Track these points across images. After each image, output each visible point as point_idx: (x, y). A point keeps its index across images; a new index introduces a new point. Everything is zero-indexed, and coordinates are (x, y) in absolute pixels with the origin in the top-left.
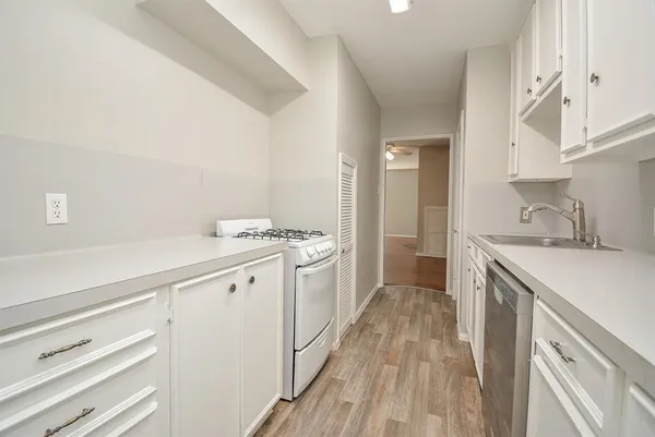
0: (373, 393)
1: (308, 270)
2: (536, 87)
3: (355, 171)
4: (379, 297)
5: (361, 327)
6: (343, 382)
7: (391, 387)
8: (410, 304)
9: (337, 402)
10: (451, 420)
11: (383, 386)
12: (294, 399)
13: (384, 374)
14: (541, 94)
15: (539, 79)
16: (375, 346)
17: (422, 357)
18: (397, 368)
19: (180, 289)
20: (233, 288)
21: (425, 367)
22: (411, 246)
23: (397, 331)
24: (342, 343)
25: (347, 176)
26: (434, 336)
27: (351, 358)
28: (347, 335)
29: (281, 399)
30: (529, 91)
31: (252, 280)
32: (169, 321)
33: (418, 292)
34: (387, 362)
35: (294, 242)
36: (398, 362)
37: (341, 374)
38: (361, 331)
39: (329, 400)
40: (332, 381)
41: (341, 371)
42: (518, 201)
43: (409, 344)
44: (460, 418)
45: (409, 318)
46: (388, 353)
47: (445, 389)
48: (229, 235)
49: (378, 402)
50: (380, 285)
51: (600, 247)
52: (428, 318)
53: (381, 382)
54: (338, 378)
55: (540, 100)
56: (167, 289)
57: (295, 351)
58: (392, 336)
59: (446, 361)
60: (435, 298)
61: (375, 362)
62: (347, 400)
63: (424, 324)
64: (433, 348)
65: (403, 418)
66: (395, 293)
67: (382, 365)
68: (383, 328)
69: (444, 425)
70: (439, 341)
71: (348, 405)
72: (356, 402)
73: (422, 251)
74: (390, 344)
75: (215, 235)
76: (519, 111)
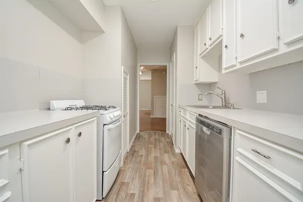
0: (144, 186)
1: (110, 126)
2: (209, 43)
3: (128, 76)
4: (138, 137)
5: (132, 152)
6: (128, 183)
7: (152, 181)
8: (152, 139)
9: (127, 194)
10: (181, 191)
11: (148, 181)
12: (103, 198)
13: (147, 174)
14: (210, 46)
15: (210, 39)
16: (141, 161)
17: (163, 163)
18: (153, 170)
19: (29, 145)
20: (68, 141)
21: (165, 168)
22: (148, 113)
23: (149, 152)
24: (124, 162)
25: (125, 79)
26: (166, 152)
27: (130, 170)
28: (126, 158)
29: (97, 200)
30: (205, 44)
31: (80, 134)
32: (21, 170)
33: (155, 133)
34: (148, 168)
35: (102, 112)
36: (153, 167)
37: (127, 178)
38: (133, 155)
39: (123, 194)
40: (123, 184)
41: (127, 177)
42: (197, 91)
43: (156, 158)
44: (185, 189)
45: (153, 146)
46: (147, 164)
47: (176, 176)
48: (59, 109)
49: (148, 189)
50: (138, 131)
51: (234, 108)
52: (162, 145)
53: (147, 179)
54: (125, 181)
55: (210, 48)
56: (18, 147)
57: (103, 172)
58: (147, 155)
59: (173, 163)
60: (163, 135)
61: (142, 169)
62: (132, 192)
63: (160, 148)
64: (166, 157)
65: (161, 195)
66: (145, 135)
67: (146, 170)
68: (143, 152)
69: (179, 195)
70: (168, 154)
71: (133, 195)
72: (137, 192)
73: (153, 115)
74: (147, 159)
75: (49, 109)
76: (199, 53)
